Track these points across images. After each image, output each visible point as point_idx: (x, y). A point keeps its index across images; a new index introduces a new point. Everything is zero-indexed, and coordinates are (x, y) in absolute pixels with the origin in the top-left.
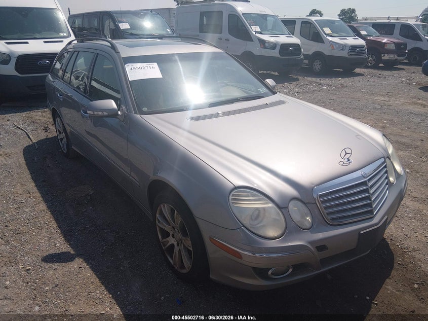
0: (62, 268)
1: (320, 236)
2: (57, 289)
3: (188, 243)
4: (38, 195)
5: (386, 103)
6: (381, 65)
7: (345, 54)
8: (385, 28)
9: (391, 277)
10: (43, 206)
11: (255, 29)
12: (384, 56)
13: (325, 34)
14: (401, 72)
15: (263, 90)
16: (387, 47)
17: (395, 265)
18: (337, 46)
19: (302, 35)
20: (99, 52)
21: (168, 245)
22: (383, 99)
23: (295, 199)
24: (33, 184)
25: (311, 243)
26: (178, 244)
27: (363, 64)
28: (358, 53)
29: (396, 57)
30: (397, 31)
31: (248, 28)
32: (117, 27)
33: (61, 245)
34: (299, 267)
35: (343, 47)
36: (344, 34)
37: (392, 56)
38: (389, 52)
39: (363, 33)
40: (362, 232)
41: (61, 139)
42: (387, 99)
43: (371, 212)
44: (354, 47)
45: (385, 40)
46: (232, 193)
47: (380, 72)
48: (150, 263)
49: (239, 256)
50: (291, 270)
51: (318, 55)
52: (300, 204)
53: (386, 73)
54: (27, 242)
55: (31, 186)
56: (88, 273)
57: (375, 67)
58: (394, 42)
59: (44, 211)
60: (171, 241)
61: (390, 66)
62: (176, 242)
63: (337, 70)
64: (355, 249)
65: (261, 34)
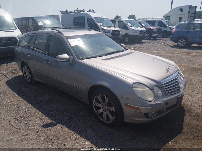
0: (53, 129)
1: (166, 99)
2: (55, 137)
3: (113, 109)
4: (24, 101)
5: (159, 53)
6: (152, 38)
7: (138, 34)
8: (152, 23)
9: (186, 115)
10: (29, 106)
11: (100, 24)
12: (153, 34)
13: (129, 26)
14: (160, 41)
15: (123, 48)
16: (154, 30)
17: (186, 111)
18: (134, 31)
19: (119, 27)
20: (50, 35)
21: (100, 113)
22: (157, 52)
23: (155, 86)
24: (19, 97)
25: (164, 102)
26: (105, 111)
27: (144, 38)
28: (143, 34)
29: (158, 35)
30: (156, 24)
31: (97, 23)
32: (37, 24)
33: (48, 120)
34: (159, 112)
35: (137, 31)
36: (136, 26)
37: (156, 34)
38: (155, 33)
39: (143, 25)
40: (178, 97)
41: (26, 76)
42: (159, 52)
43: (179, 90)
44: (141, 31)
45: (152, 28)
46: (133, 85)
47: (152, 41)
48: (91, 122)
49: (139, 109)
50: (156, 113)
51: (126, 35)
52: (157, 88)
53: (154, 41)
54: (31, 121)
55: (19, 98)
56: (66, 129)
57: (149, 39)
58: (156, 29)
59: (31, 108)
60: (101, 110)
61: (155, 38)
62: (104, 111)
63: (135, 41)
64: (176, 104)
65: (103, 26)
